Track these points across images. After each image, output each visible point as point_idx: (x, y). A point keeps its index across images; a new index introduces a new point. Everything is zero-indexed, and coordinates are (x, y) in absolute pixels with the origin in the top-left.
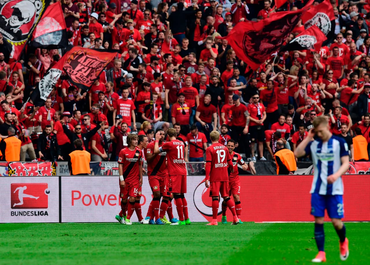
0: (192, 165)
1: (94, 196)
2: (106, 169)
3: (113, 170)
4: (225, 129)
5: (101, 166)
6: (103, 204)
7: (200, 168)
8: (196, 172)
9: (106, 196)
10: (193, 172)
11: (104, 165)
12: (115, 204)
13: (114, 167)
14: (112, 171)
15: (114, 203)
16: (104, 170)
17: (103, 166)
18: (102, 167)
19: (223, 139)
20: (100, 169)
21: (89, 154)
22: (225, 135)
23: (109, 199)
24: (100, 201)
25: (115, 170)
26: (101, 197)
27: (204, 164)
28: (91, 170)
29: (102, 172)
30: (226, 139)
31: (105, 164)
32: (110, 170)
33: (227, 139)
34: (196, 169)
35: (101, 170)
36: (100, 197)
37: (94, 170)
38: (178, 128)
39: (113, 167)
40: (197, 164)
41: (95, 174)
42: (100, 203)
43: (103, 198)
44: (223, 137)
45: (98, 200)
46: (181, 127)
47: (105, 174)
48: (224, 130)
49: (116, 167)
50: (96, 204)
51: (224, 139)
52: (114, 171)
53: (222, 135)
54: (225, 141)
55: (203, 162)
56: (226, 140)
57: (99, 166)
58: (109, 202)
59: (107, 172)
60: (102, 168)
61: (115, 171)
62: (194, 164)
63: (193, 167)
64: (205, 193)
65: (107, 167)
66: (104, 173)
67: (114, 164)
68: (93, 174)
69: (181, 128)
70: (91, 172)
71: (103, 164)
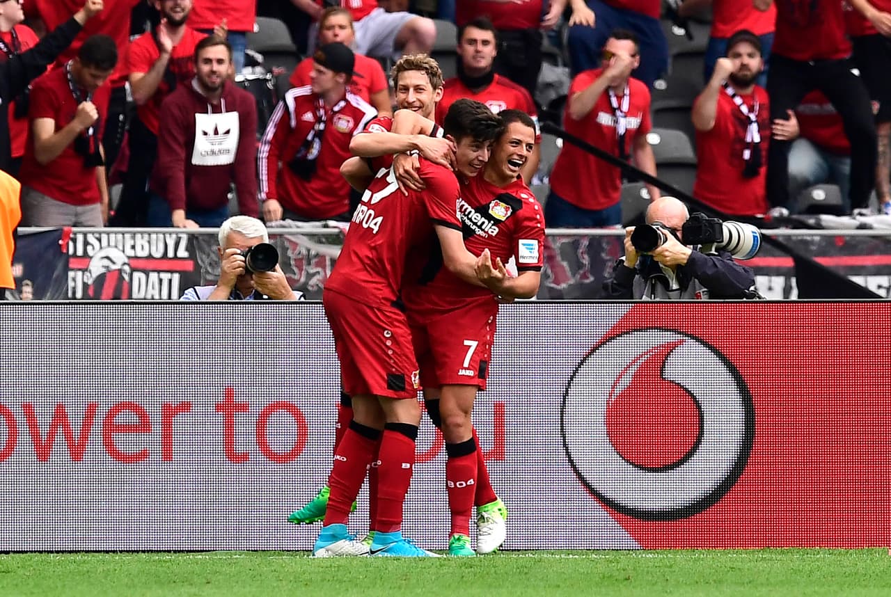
0: (556, 245)
1: (28, 410)
2: (97, 267)
3: (133, 270)
4: (750, 55)
5: (71, 251)
6: (77, 453)
7: (597, 265)
8: (580, 286)
9: (91, 410)
10: (557, 282)
11: (86, 243)
12: (143, 455)
13: (140, 253)
14: (127, 278)
15: (135, 449)
16: (84, 270)
17: (80, 252)
18: (75, 255)
19: (737, 109)
20: (67, 269)
21: (17, 185)
22: (749, 91)
23: (110, 428)
24: (59, 438)
25: (147, 273)
26: (65, 416)
27: (619, 238)
28: (18, 270)
29: (77, 281)
30: (751, 110)
31: (91, 239)
32: (120, 271)
33: (757, 108)
34: (577, 266)
35: (71, 274)
36: (60, 415)
37: (28, 274)
38: (485, 42)
39: (131, 253)
40: (586, 242)
41: (38, 293)
42: (60, 446)
43: (75, 421)
44: (738, 101)
45: (51, 435)
46: (496, 37)
47: (91, 292)
48: (746, 60)
49: (150, 257)
50: (43, 453)
51: (744, 109)
52: (136, 275)
53: (730, 91)
54: (750, 122)
55: (618, 230)
56: (753, 117)
57: (60, 253)
58: (109, 445)
59: (101, 279)
60: (73, 263)
61: (143, 276)
62: (565, 240)
63: (559, 258)
64: (622, 395)
65: (103, 253)
66: (85, 285)
67: (140, 241)
68: (28, 290)
69: (498, 47)
70: (18, 282)
71: (80, 238)
